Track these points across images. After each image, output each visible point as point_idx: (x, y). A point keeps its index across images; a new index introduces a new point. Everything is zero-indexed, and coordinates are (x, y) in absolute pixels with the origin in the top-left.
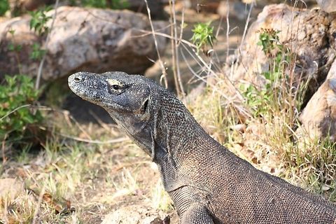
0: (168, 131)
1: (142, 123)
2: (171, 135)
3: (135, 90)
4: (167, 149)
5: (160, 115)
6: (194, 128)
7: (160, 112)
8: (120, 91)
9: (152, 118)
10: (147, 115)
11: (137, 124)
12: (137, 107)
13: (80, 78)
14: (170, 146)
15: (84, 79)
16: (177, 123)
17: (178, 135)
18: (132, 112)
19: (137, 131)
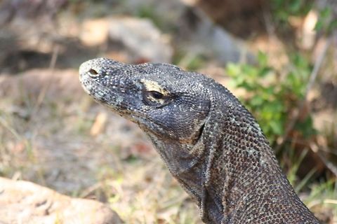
0: (228, 178)
1: (191, 158)
2: (231, 184)
3: (188, 104)
4: (222, 206)
5: (219, 149)
6: (271, 182)
7: (220, 143)
8: (162, 102)
9: (206, 151)
10: (200, 146)
11: (183, 158)
12: (187, 133)
13: (98, 70)
14: (228, 203)
15: (104, 74)
16: (245, 167)
17: (241, 187)
18: (177, 140)
19: (182, 170)
